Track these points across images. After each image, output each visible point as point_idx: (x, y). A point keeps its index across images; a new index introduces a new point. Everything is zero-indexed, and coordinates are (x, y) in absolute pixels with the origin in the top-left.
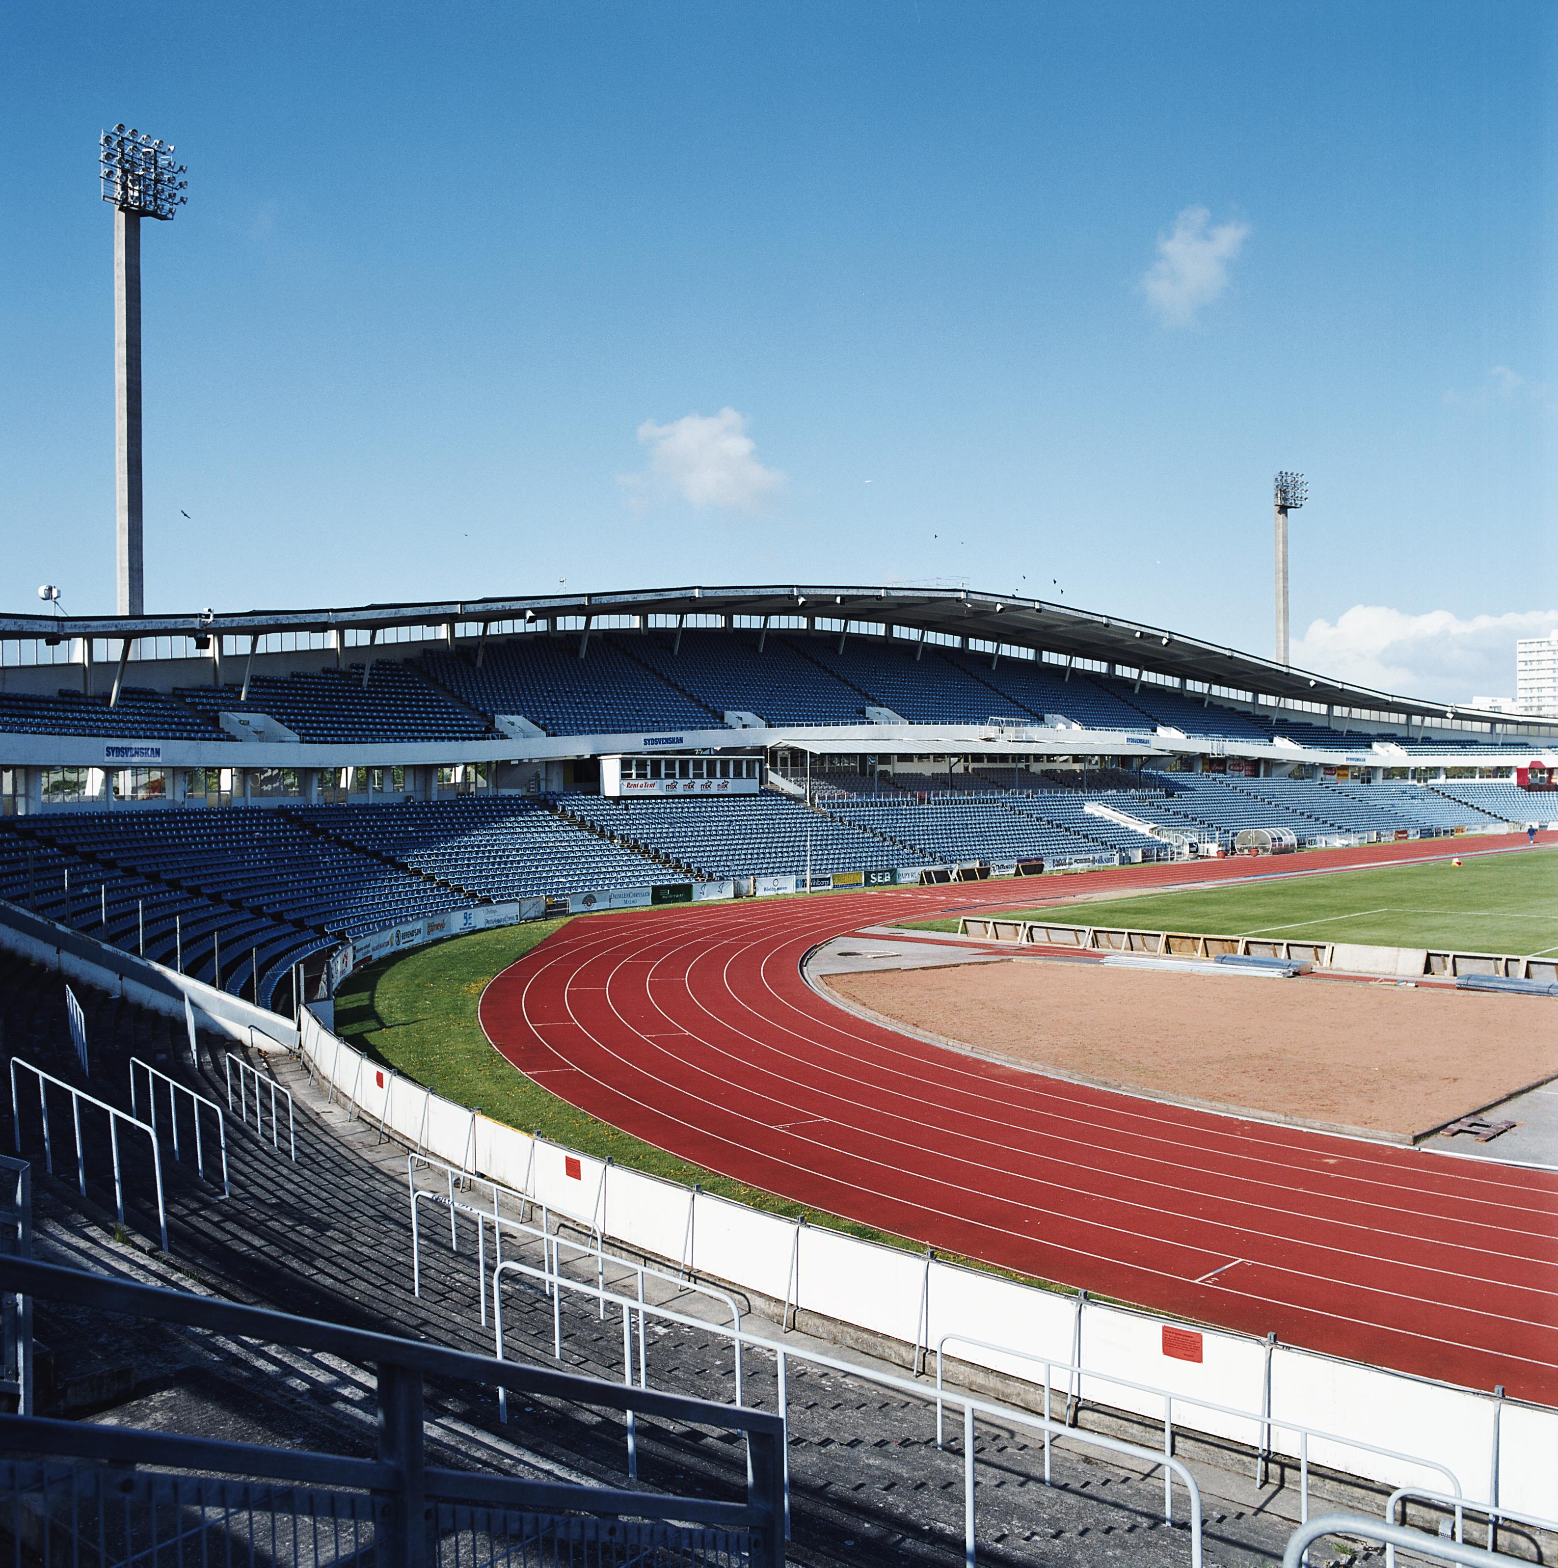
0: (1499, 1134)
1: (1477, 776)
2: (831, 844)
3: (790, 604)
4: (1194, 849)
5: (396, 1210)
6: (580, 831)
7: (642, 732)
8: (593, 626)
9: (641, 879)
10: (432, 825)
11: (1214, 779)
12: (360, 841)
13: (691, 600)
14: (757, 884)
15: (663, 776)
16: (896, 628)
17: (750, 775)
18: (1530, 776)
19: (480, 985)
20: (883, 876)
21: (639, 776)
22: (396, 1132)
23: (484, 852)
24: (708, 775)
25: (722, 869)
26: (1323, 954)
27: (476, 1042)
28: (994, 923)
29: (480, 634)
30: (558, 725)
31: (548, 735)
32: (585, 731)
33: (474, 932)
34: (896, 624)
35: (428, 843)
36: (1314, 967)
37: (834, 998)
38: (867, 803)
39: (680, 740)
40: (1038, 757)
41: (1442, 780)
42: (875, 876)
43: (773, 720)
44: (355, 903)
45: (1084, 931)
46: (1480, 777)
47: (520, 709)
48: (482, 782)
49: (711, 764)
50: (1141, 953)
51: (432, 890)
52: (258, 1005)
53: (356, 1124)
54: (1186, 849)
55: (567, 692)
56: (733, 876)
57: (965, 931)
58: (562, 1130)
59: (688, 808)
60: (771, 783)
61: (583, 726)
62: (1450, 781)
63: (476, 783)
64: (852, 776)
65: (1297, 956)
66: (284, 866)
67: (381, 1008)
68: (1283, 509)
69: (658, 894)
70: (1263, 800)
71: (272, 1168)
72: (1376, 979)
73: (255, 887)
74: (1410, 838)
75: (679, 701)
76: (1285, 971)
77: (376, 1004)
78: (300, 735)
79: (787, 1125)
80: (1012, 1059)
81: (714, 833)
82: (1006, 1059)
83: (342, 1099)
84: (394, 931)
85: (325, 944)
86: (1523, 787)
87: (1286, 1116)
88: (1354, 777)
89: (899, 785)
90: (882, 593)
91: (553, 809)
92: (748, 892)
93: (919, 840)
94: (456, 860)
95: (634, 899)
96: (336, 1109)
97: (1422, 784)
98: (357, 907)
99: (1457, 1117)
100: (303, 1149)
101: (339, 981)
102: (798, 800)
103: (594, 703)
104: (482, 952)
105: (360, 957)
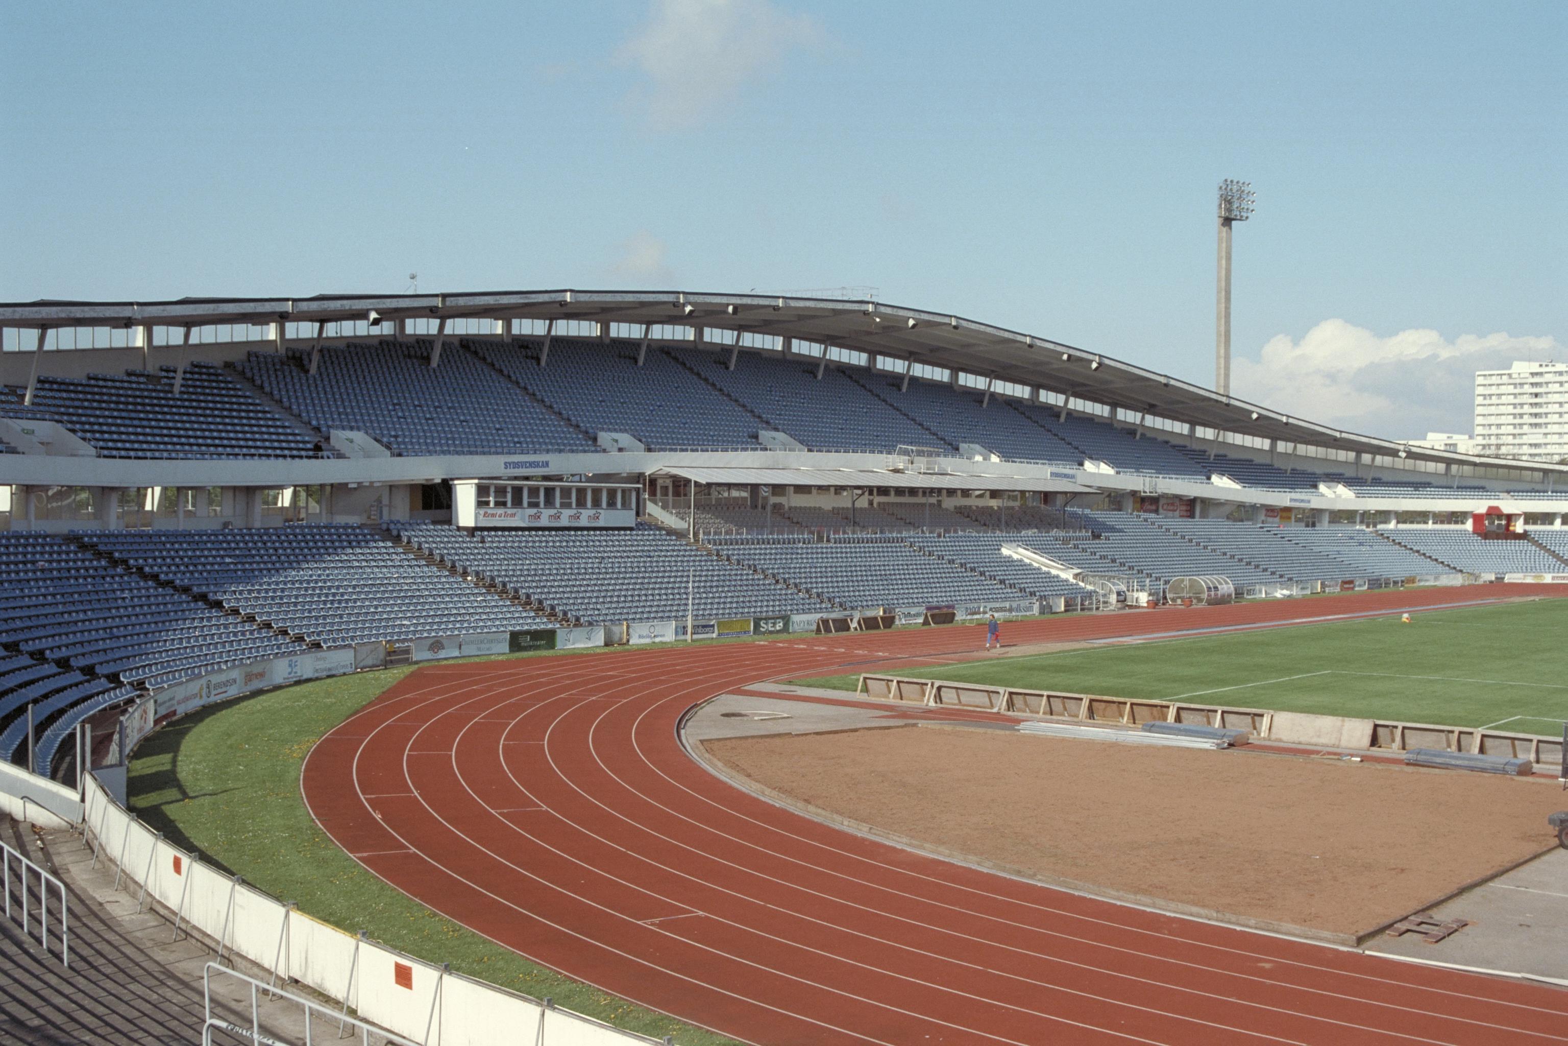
0: (1449, 935)
1: (1430, 522)
2: (717, 586)
3: (675, 312)
4: (1122, 598)
5: (190, 1027)
6: (427, 566)
7: (502, 453)
8: (448, 330)
9: (498, 623)
10: (253, 556)
11: (1146, 520)
12: (167, 574)
13: (561, 305)
14: (631, 630)
15: (525, 504)
16: (795, 342)
17: (625, 505)
18: (1486, 522)
19: (304, 747)
20: (774, 624)
21: (497, 504)
22: (194, 927)
23: (314, 589)
24: (577, 505)
25: (592, 612)
26: (1261, 723)
27: (296, 817)
28: (898, 682)
29: (315, 335)
30: (404, 443)
31: (393, 455)
32: (436, 452)
33: (298, 683)
34: (795, 337)
35: (249, 576)
36: (1251, 737)
37: (714, 766)
38: (758, 539)
39: (546, 464)
40: (951, 492)
41: (1392, 525)
42: (766, 624)
43: (653, 443)
44: (159, 647)
45: (998, 693)
46: (1434, 523)
47: (361, 424)
48: (314, 507)
49: (581, 492)
50: (1060, 718)
51: (252, 632)
52: (34, 771)
53: (147, 917)
54: (1113, 598)
55: (415, 406)
56: (604, 621)
57: (866, 689)
58: (393, 926)
59: (554, 542)
60: (649, 514)
61: (434, 445)
62: (1402, 526)
63: (307, 508)
64: (742, 509)
65: (1233, 725)
66: (73, 603)
67: (184, 774)
68: (1227, 221)
69: (516, 641)
70: (1198, 544)
71: (37, 977)
72: (1318, 752)
73: (37, 627)
74: (1357, 589)
75: (545, 419)
76: (1219, 741)
77: (179, 769)
78: (96, 448)
79: (657, 921)
80: (914, 842)
81: (583, 571)
82: (908, 842)
83: (132, 886)
84: (203, 681)
85: (119, 696)
86: (1479, 534)
87: (1218, 912)
88: (1298, 520)
89: (795, 520)
90: (780, 303)
91: (397, 539)
92: (621, 639)
93: (816, 583)
94: (281, 598)
95: (487, 646)
96: (124, 898)
97: (1371, 529)
98: (161, 652)
99: (1405, 915)
100: (79, 950)
101: (135, 740)
102: (680, 535)
103: (446, 419)
104: (308, 707)
105: (163, 711)
